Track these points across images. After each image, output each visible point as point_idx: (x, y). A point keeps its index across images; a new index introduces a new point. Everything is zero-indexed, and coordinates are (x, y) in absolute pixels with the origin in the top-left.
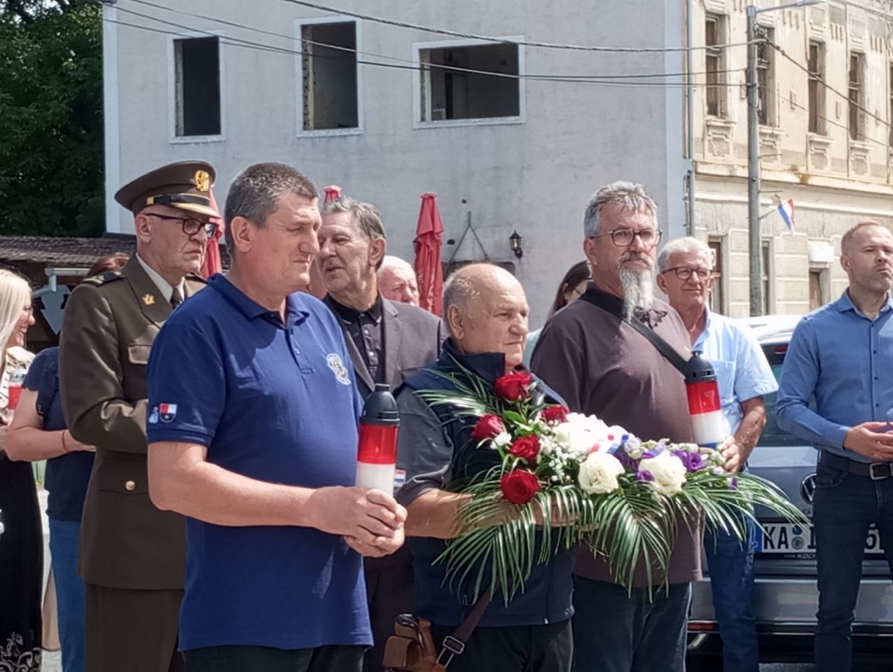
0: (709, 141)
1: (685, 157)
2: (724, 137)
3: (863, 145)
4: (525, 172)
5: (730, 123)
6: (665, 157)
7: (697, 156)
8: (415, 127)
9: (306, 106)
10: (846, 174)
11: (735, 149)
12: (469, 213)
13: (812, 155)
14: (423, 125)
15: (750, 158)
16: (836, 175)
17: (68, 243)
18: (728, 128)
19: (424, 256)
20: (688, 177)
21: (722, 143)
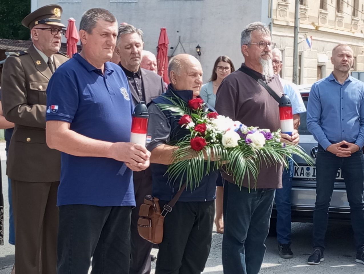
0: (279, 11)
1: (269, 17)
2: (285, 9)
3: (342, 15)
4: (203, 20)
5: (287, 3)
6: (261, 17)
7: (274, 17)
10: (334, 27)
11: (289, 14)
12: (180, 37)
13: (321, 18)
15: (295, 18)
16: (330, 27)
17: (15, 42)
18: (287, 6)
19: (161, 53)
20: (270, 25)
21: (284, 12)
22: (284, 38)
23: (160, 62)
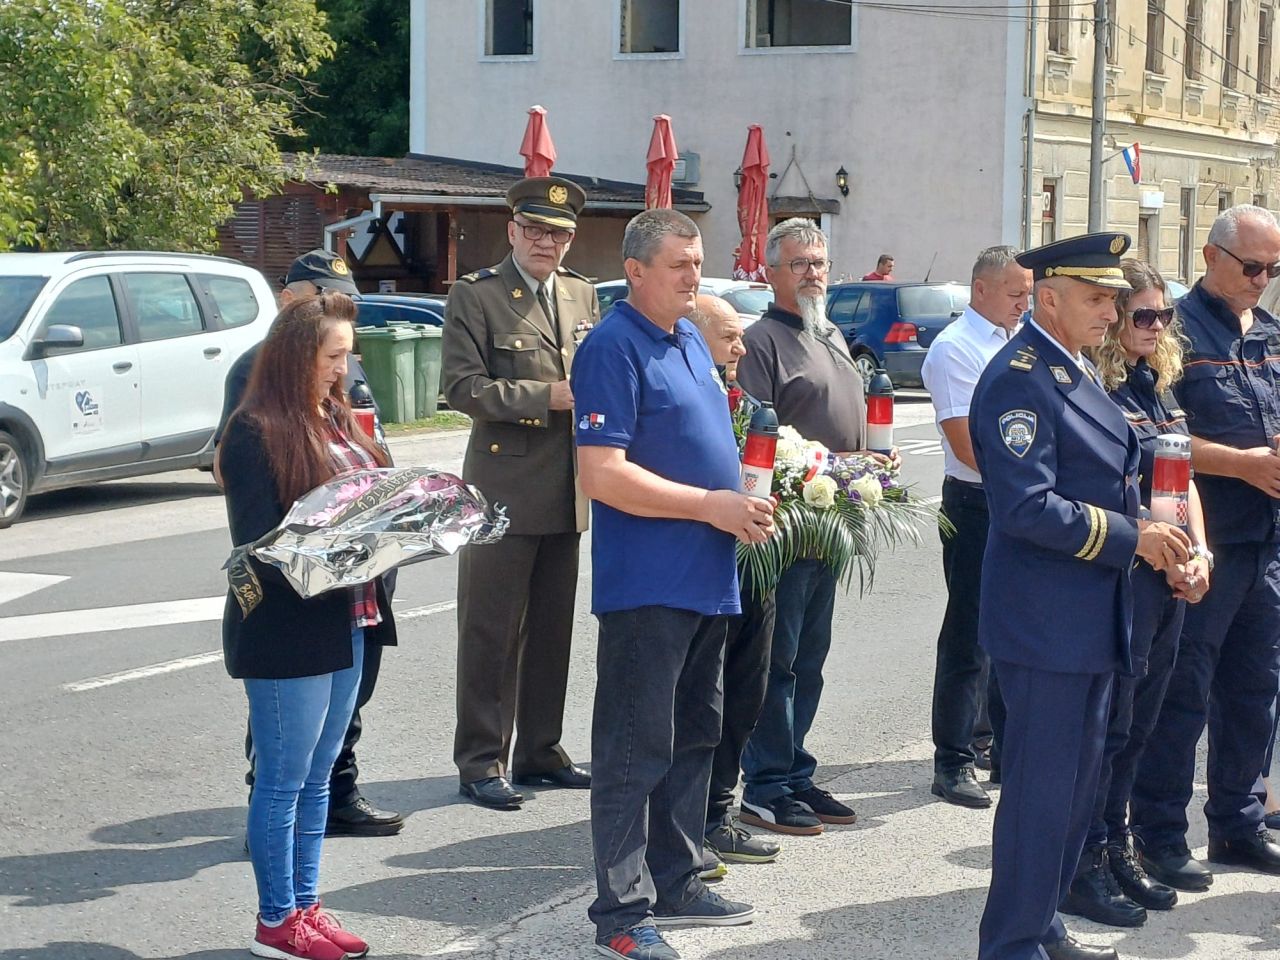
0: (1049, 78)
1: (1025, 95)
2: (1063, 74)
3: (1199, 84)
4: (854, 105)
5: (1070, 59)
6: (1005, 93)
7: (1037, 94)
8: (739, 53)
9: (623, 27)
10: (1180, 115)
11: (1075, 88)
12: (794, 147)
13: (1148, 94)
14: (748, 52)
15: (1094, 98)
16: (1169, 115)
17: (376, 163)
18: (1069, 65)
19: (749, 189)
20: (1028, 116)
21: (1062, 81)
22: (1063, 147)
23: (748, 215)
